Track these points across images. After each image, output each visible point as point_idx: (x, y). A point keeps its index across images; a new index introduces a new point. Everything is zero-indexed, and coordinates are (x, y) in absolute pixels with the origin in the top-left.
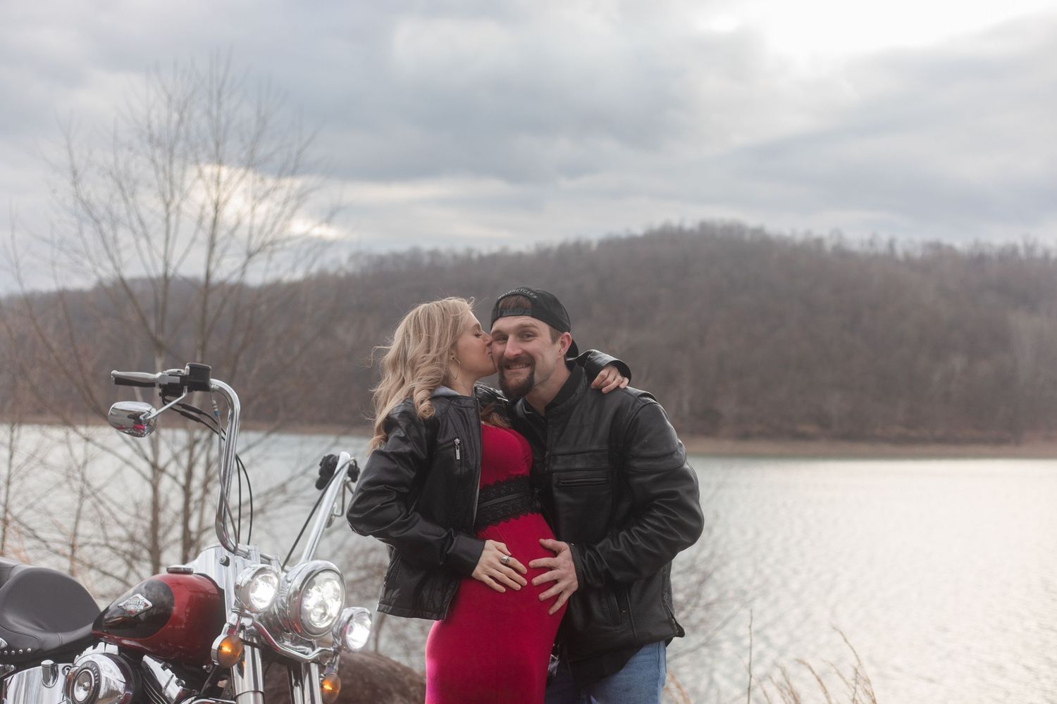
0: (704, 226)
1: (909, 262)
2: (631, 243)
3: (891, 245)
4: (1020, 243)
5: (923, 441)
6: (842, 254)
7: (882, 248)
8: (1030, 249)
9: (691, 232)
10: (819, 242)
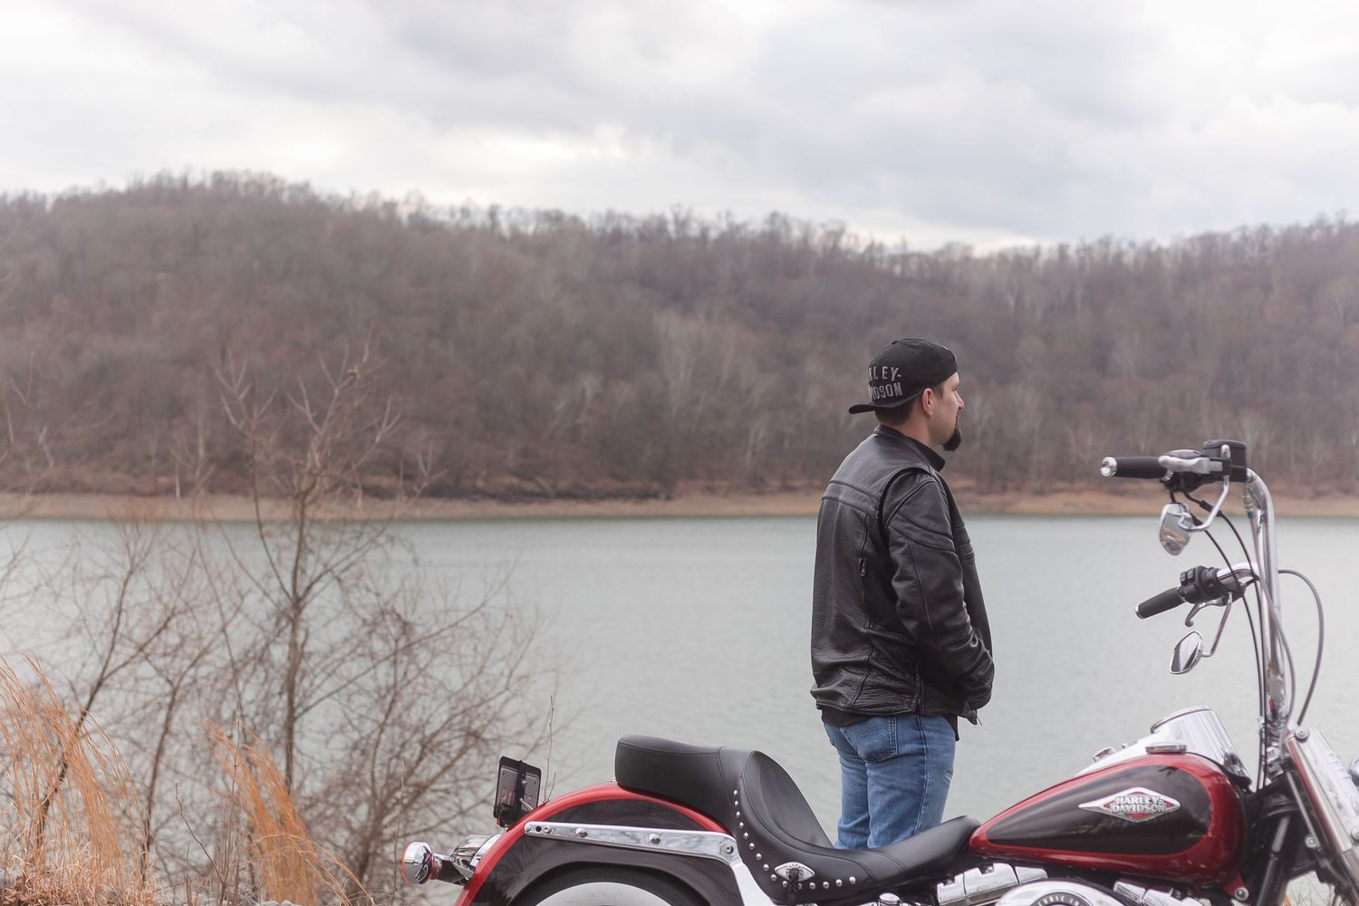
0: (219, 179)
1: (517, 239)
2: (108, 204)
3: (493, 214)
4: (669, 216)
5: (541, 496)
6: (423, 226)
7: (480, 219)
8: (682, 224)
9: (201, 187)
10: (391, 207)
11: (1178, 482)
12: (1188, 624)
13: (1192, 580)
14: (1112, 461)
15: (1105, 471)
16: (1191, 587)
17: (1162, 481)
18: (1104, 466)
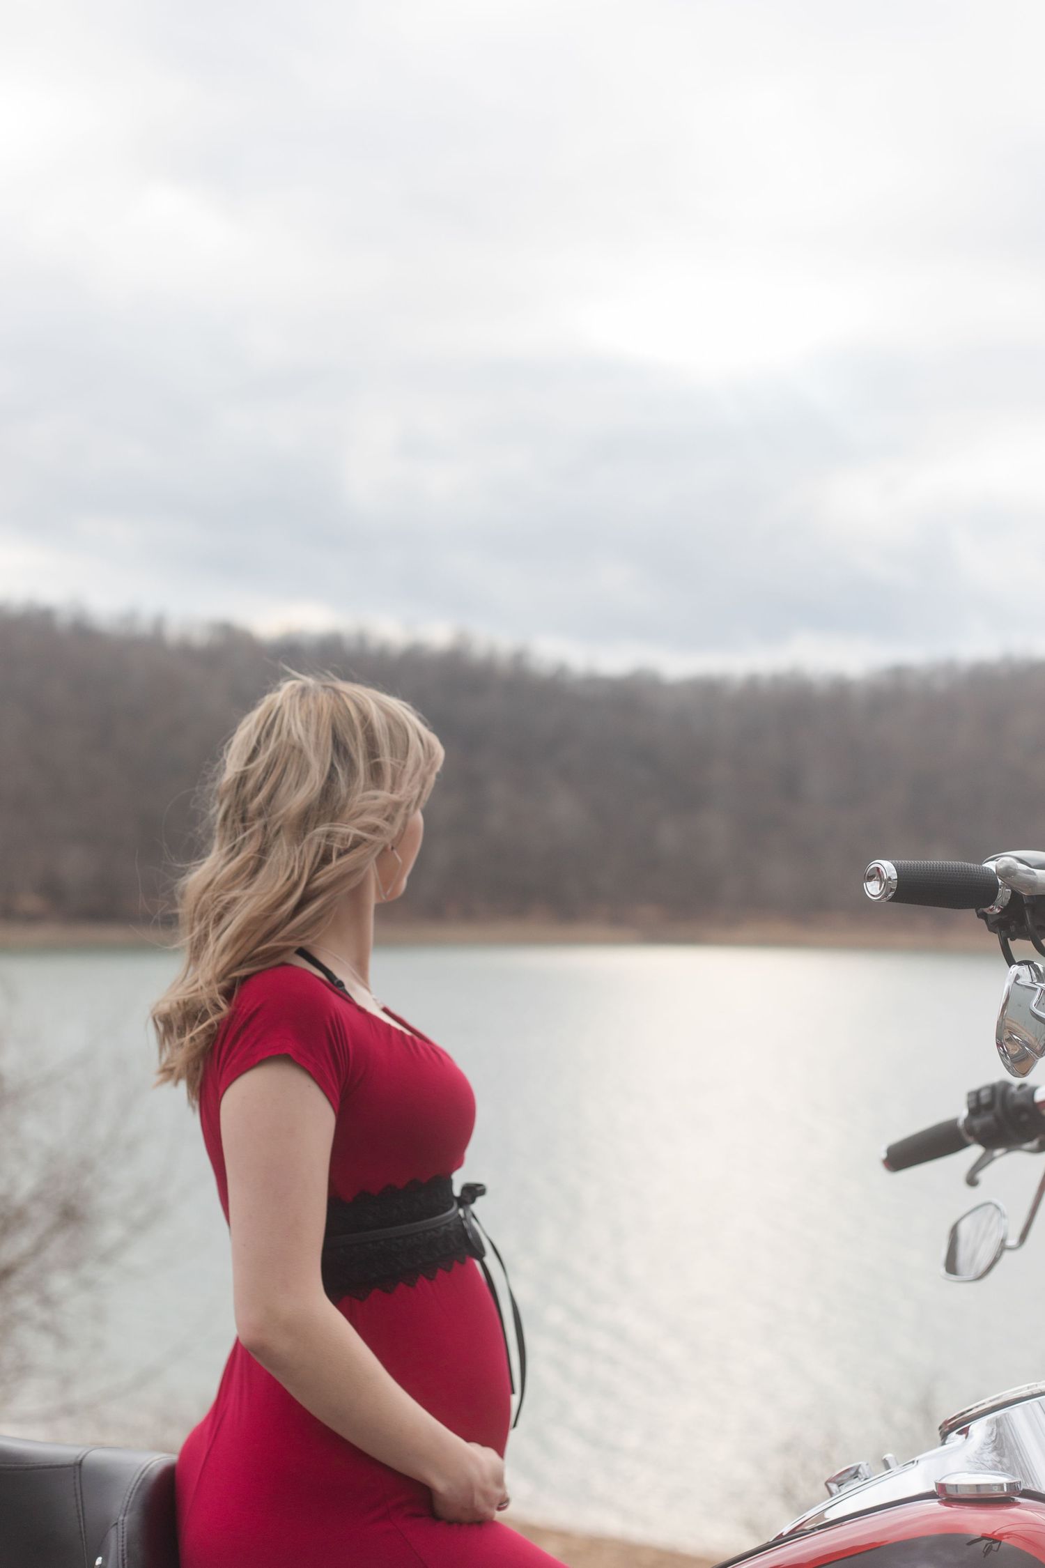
11: (1022, 921)
12: (972, 1181)
13: (989, 1106)
14: (888, 868)
15: (873, 889)
16: (987, 1119)
17: (983, 916)
18: (870, 878)
